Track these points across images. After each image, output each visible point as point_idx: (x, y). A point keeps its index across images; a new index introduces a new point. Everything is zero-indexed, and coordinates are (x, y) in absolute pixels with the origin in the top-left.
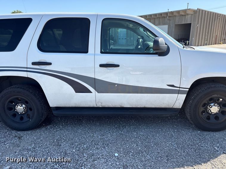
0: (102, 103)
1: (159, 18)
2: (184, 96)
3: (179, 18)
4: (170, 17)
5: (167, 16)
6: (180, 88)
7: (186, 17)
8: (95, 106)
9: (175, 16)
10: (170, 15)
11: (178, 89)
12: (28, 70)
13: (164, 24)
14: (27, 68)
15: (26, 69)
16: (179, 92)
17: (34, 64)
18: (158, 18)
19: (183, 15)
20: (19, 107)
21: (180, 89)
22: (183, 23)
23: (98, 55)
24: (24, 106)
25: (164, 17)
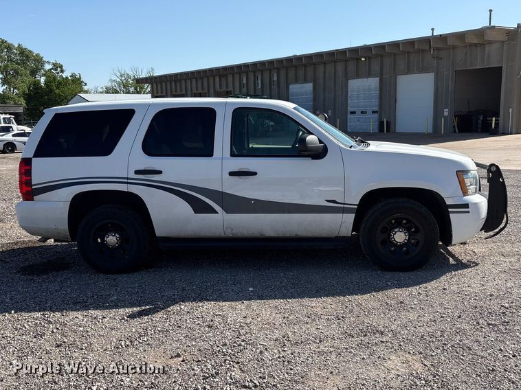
0: (232, 230)
1: (409, 53)
2: (352, 216)
3: (466, 53)
4: (438, 49)
5: (430, 48)
6: (344, 204)
7: (487, 51)
8: (223, 235)
9: (454, 47)
10: (440, 46)
11: (342, 206)
12: (129, 181)
13: (422, 70)
14: (128, 178)
15: (126, 181)
16: (344, 210)
17: (137, 172)
18: (403, 53)
19: (476, 45)
20: (110, 237)
21: (345, 206)
22: (478, 67)
23: (226, 159)
24: (117, 236)
25: (423, 51)
